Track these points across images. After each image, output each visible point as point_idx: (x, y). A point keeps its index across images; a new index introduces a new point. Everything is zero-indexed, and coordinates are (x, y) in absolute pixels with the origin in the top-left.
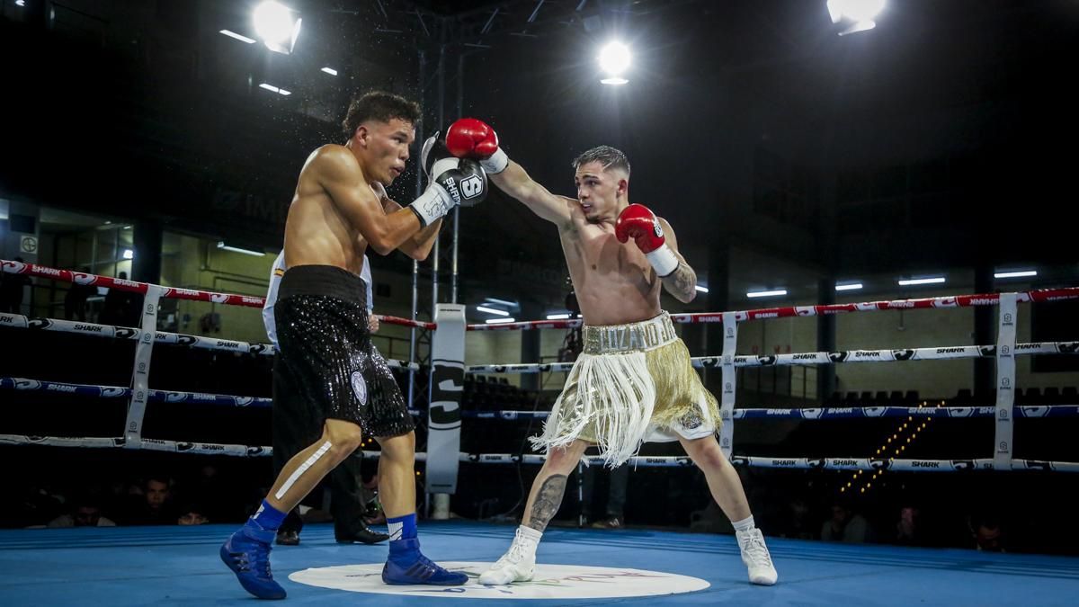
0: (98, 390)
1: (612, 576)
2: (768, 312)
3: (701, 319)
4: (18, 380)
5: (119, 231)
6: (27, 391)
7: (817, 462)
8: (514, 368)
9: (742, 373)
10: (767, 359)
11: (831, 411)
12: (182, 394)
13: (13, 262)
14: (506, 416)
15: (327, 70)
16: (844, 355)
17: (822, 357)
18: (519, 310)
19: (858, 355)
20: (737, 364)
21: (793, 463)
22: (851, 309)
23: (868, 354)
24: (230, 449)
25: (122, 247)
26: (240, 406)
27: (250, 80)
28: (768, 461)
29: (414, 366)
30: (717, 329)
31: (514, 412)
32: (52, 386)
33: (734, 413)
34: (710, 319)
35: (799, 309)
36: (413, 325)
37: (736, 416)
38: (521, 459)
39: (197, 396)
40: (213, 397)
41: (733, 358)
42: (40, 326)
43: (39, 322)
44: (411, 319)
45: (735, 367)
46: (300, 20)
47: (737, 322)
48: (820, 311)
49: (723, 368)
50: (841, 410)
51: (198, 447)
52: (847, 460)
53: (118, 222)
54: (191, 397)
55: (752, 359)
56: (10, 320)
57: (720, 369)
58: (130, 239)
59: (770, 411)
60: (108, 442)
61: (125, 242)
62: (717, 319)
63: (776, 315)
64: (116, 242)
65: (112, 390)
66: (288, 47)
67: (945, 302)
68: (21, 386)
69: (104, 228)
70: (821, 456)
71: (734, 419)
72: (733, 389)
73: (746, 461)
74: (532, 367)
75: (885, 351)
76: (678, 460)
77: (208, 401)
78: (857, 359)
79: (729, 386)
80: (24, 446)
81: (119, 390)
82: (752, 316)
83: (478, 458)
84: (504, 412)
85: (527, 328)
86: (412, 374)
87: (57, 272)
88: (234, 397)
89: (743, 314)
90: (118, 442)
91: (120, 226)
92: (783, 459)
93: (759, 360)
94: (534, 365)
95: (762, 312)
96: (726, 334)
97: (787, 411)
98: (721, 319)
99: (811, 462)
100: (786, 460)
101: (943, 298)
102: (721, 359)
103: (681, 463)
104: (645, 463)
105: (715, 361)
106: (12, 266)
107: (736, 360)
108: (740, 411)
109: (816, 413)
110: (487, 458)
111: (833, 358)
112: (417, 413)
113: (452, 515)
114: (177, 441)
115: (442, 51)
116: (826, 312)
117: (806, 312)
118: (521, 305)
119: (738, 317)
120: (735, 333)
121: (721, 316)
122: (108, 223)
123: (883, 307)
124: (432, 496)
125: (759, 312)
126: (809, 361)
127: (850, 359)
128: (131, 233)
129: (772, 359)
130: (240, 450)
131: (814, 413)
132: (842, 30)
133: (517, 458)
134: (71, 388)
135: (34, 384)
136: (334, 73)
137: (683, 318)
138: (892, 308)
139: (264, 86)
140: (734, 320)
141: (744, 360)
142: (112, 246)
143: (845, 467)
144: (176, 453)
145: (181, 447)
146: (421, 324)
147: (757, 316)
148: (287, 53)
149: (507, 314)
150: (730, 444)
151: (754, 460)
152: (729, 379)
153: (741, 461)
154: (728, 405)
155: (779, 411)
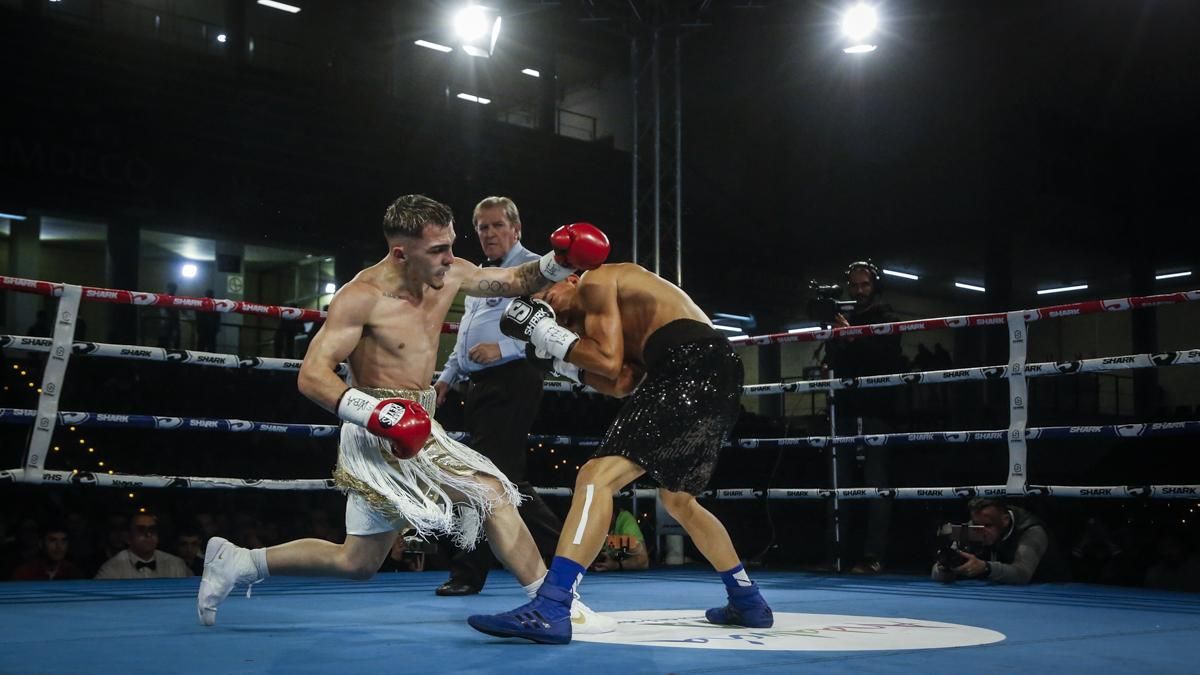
0: (308, 429)
1: (881, 627)
2: (1066, 309)
3: (980, 322)
4: (232, 421)
5: (321, 263)
6: (240, 433)
7: (1139, 491)
8: (753, 389)
9: (1035, 384)
10: (1068, 365)
11: (1156, 426)
13: (224, 301)
14: (745, 445)
15: (528, 71)
16: (1172, 356)
17: (1142, 360)
18: (754, 326)
19: (1189, 355)
20: (1028, 374)
21: (1108, 491)
22: (1179, 299)
25: (324, 281)
27: (448, 92)
28: (1075, 490)
30: (1002, 330)
31: (754, 440)
32: (264, 427)
33: (1027, 433)
34: (991, 321)
37: (1030, 436)
38: (765, 493)
41: (1022, 366)
42: (251, 366)
43: (249, 362)
45: (1027, 377)
46: (499, 19)
47: (1026, 323)
48: (1135, 304)
49: (1011, 380)
50: (1170, 425)
52: (1182, 487)
53: (318, 255)
55: (1048, 367)
56: (222, 361)
57: (1006, 381)
58: (331, 272)
59: (1074, 429)
60: (320, 483)
61: (326, 275)
62: (1001, 321)
63: (1076, 312)
64: (317, 276)
65: (322, 429)
66: (487, 50)
68: (235, 428)
69: (303, 262)
70: (1146, 483)
71: (1027, 440)
72: (1025, 403)
73: (1045, 491)
74: (775, 388)
76: (957, 491)
78: (1191, 360)
79: (1019, 401)
80: (240, 490)
81: (328, 428)
82: (1045, 314)
83: (715, 493)
84: (743, 440)
85: (767, 342)
87: (265, 309)
89: (1034, 313)
90: (330, 484)
91: (322, 258)
92: (1094, 488)
93: (1057, 367)
94: (777, 384)
95: (1058, 309)
96: (1012, 338)
97: (1098, 429)
98: (1005, 319)
99: (1132, 491)
100: (1098, 488)
102: (1008, 368)
103: (961, 495)
104: (916, 495)
105: (1000, 371)
106: (224, 305)
107: (1027, 369)
108: (1034, 430)
109: (1137, 428)
110: (726, 494)
111: (1157, 361)
113: (687, 560)
115: (656, 36)
116: (1144, 304)
117: (1118, 306)
118: (756, 318)
119: (1027, 317)
120: (1024, 336)
121: (1004, 317)
122: (309, 256)
124: (664, 539)
125: (1054, 310)
126: (1125, 365)
127: (1180, 361)
128: (333, 265)
129: (1075, 366)
131: (1133, 430)
133: (760, 493)
134: (282, 428)
135: (247, 424)
136: (536, 74)
137: (957, 321)
139: (462, 96)
140: (1023, 320)
141: (1039, 368)
142: (314, 280)
143: (1179, 495)
147: (1052, 314)
148: (487, 56)
149: (739, 330)
150: (1023, 471)
151: (1056, 489)
152: (1018, 392)
153: (1038, 491)
154: (1018, 424)
155: (1087, 429)
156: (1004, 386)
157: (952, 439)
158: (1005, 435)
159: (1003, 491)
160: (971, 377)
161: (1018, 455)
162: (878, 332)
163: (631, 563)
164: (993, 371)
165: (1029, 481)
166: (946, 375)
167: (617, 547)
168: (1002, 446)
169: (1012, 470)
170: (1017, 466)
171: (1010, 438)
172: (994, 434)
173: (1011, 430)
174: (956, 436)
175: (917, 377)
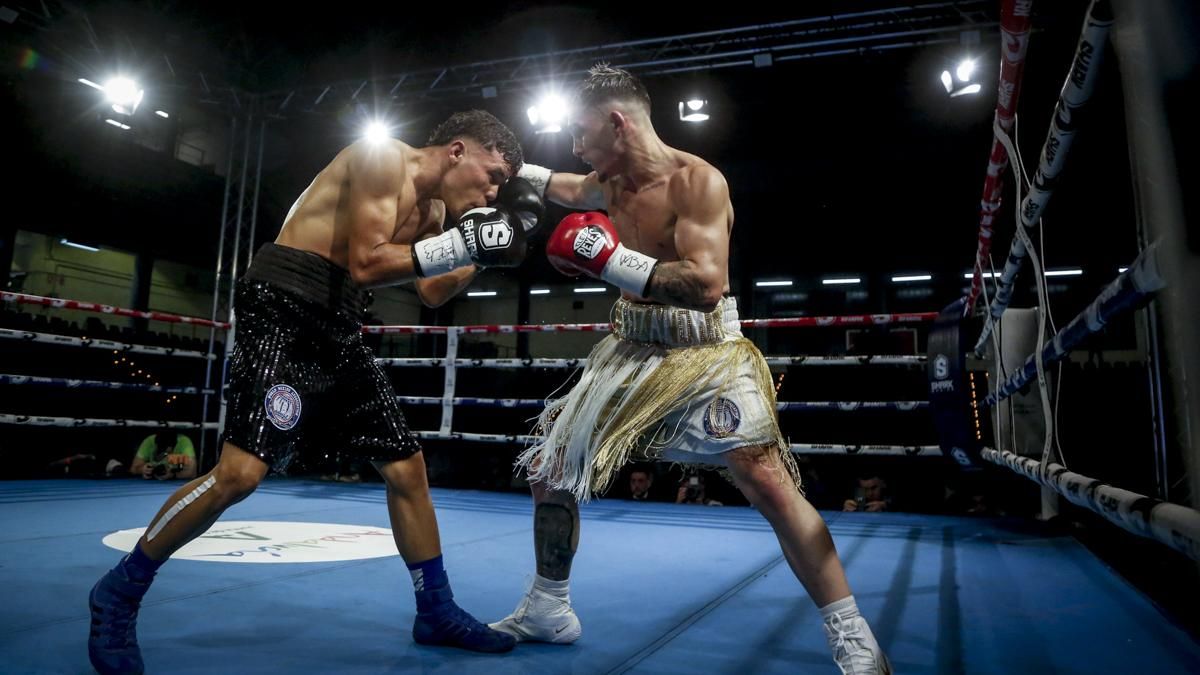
2: (480, 328)
3: (432, 331)
7: (511, 438)
9: (461, 372)
10: (477, 362)
12: (23, 378)
16: (531, 362)
17: (517, 362)
19: (541, 362)
20: (459, 365)
21: (495, 438)
22: (538, 329)
23: (548, 362)
24: (59, 421)
26: (72, 387)
28: (476, 436)
29: (212, 356)
30: (443, 338)
33: (453, 401)
34: (438, 332)
35: (502, 327)
36: (213, 325)
37: (455, 403)
39: (35, 379)
40: (49, 380)
41: (453, 360)
44: (211, 320)
45: (455, 367)
47: (457, 335)
48: (517, 329)
49: (446, 368)
51: (33, 420)
54: (31, 380)
55: (466, 362)
57: (443, 369)
59: (480, 400)
62: (443, 332)
63: (485, 331)
66: (131, 110)
67: (602, 327)
72: (453, 382)
73: (461, 436)
75: (560, 360)
77: (46, 383)
78: (541, 365)
79: (450, 381)
82: (468, 330)
86: (209, 363)
88: (66, 380)
89: (462, 329)
93: (472, 363)
95: (475, 328)
96: (449, 342)
97: (492, 401)
99: (507, 438)
101: (601, 325)
102: (445, 360)
105: (439, 362)
107: (456, 362)
108: (458, 399)
111: (524, 363)
112: (213, 392)
114: (17, 414)
116: (522, 330)
117: (507, 330)
119: (458, 331)
120: (456, 343)
121: (446, 330)
123: (560, 329)
126: (508, 364)
127: (536, 365)
129: (481, 363)
130: (68, 421)
131: (510, 402)
132: (537, 130)
137: (418, 329)
138: (567, 330)
140: (456, 333)
141: (462, 362)
144: (14, 425)
145: (19, 420)
146: (219, 324)
147: (472, 331)
150: (450, 424)
151: (468, 436)
152: (450, 376)
153: (457, 437)
154: (449, 395)
155: (486, 401)
156: (442, 371)
157: (410, 402)
158: (441, 401)
159: (437, 435)
160: (423, 364)
161: (447, 414)
162: (372, 331)
163: (185, 474)
164: (436, 362)
165: (453, 430)
166: (409, 362)
167: (176, 463)
168: (439, 408)
169: (443, 423)
170: (447, 421)
171: (444, 403)
172: (434, 400)
173: (445, 398)
174: (413, 400)
175: (392, 362)
